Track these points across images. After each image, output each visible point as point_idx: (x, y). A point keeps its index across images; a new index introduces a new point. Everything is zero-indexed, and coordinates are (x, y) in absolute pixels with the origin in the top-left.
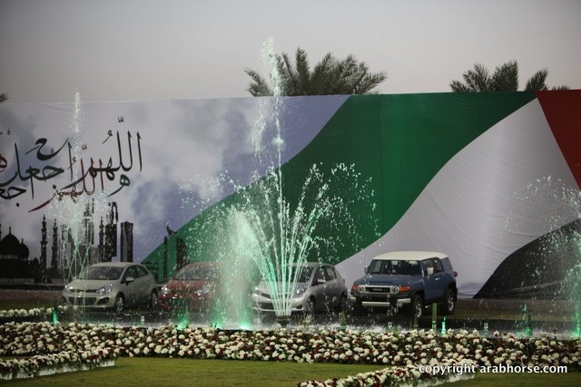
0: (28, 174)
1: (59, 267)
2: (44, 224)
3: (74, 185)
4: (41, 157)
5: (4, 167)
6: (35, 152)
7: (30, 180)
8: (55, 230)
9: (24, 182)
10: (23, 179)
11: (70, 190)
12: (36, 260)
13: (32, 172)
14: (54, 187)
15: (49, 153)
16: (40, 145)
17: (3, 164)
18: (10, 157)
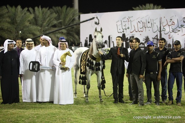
0: (181, 26)
4: (184, 22)
6: (183, 20)
7: (181, 28)
10: (179, 28)
12: (183, 48)
13: (182, 26)
17: (174, 24)
18: (176, 22)
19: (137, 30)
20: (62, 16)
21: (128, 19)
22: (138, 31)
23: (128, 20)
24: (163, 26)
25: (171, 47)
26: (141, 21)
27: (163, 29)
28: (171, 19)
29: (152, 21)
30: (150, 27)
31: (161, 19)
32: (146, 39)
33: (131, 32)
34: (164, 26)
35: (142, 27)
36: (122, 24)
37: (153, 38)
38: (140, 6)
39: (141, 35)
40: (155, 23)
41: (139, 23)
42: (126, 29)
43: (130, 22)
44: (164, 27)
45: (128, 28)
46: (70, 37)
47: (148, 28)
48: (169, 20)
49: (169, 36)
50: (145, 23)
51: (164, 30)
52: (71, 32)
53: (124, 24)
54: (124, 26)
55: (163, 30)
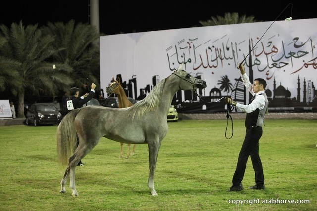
0: (290, 55)
1: (307, 101)
2: (299, 80)
3: (314, 60)
4: (296, 46)
5: (277, 52)
6: (293, 43)
7: (290, 58)
8: (305, 82)
9: (287, 59)
10: (287, 58)
11: (312, 62)
12: (295, 98)
13: (292, 54)
14: (304, 61)
15: (300, 44)
16: (295, 40)
17: (276, 50)
18: (279, 47)
19: (205, 65)
20: (66, 40)
21: (188, 43)
22: (208, 67)
23: (188, 45)
24: (256, 56)
25: (271, 96)
26: (214, 47)
27: (256, 62)
28: (270, 40)
29: (234, 45)
30: (231, 59)
31: (251, 41)
32: (223, 82)
33: (195, 69)
34: (256, 54)
35: (216, 58)
36: (177, 53)
37: (236, 79)
38: (213, 18)
39: (213, 73)
40: (240, 50)
41: (209, 51)
42: (185, 63)
43: (192, 49)
44: (258, 58)
45: (190, 61)
46: (81, 81)
47: (227, 59)
48: (266, 44)
49: (267, 74)
50: (221, 51)
51: (258, 63)
52: (83, 71)
53: (180, 53)
54: (182, 57)
55: (255, 64)
